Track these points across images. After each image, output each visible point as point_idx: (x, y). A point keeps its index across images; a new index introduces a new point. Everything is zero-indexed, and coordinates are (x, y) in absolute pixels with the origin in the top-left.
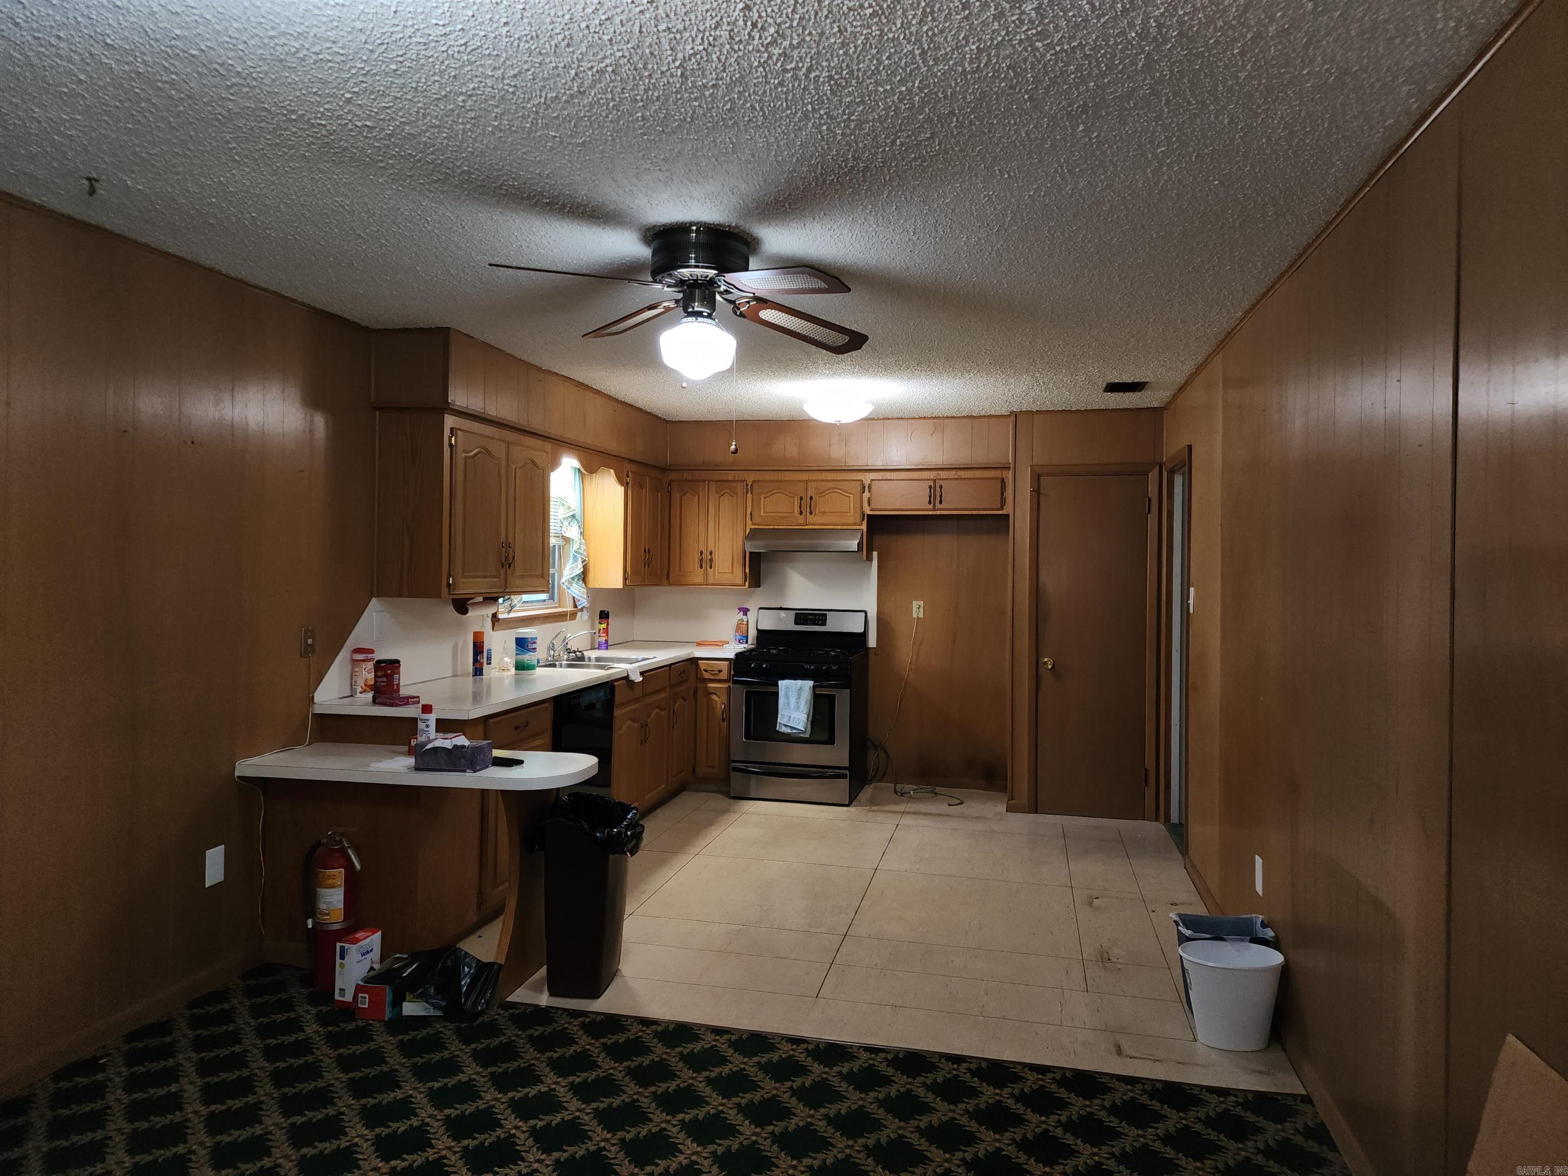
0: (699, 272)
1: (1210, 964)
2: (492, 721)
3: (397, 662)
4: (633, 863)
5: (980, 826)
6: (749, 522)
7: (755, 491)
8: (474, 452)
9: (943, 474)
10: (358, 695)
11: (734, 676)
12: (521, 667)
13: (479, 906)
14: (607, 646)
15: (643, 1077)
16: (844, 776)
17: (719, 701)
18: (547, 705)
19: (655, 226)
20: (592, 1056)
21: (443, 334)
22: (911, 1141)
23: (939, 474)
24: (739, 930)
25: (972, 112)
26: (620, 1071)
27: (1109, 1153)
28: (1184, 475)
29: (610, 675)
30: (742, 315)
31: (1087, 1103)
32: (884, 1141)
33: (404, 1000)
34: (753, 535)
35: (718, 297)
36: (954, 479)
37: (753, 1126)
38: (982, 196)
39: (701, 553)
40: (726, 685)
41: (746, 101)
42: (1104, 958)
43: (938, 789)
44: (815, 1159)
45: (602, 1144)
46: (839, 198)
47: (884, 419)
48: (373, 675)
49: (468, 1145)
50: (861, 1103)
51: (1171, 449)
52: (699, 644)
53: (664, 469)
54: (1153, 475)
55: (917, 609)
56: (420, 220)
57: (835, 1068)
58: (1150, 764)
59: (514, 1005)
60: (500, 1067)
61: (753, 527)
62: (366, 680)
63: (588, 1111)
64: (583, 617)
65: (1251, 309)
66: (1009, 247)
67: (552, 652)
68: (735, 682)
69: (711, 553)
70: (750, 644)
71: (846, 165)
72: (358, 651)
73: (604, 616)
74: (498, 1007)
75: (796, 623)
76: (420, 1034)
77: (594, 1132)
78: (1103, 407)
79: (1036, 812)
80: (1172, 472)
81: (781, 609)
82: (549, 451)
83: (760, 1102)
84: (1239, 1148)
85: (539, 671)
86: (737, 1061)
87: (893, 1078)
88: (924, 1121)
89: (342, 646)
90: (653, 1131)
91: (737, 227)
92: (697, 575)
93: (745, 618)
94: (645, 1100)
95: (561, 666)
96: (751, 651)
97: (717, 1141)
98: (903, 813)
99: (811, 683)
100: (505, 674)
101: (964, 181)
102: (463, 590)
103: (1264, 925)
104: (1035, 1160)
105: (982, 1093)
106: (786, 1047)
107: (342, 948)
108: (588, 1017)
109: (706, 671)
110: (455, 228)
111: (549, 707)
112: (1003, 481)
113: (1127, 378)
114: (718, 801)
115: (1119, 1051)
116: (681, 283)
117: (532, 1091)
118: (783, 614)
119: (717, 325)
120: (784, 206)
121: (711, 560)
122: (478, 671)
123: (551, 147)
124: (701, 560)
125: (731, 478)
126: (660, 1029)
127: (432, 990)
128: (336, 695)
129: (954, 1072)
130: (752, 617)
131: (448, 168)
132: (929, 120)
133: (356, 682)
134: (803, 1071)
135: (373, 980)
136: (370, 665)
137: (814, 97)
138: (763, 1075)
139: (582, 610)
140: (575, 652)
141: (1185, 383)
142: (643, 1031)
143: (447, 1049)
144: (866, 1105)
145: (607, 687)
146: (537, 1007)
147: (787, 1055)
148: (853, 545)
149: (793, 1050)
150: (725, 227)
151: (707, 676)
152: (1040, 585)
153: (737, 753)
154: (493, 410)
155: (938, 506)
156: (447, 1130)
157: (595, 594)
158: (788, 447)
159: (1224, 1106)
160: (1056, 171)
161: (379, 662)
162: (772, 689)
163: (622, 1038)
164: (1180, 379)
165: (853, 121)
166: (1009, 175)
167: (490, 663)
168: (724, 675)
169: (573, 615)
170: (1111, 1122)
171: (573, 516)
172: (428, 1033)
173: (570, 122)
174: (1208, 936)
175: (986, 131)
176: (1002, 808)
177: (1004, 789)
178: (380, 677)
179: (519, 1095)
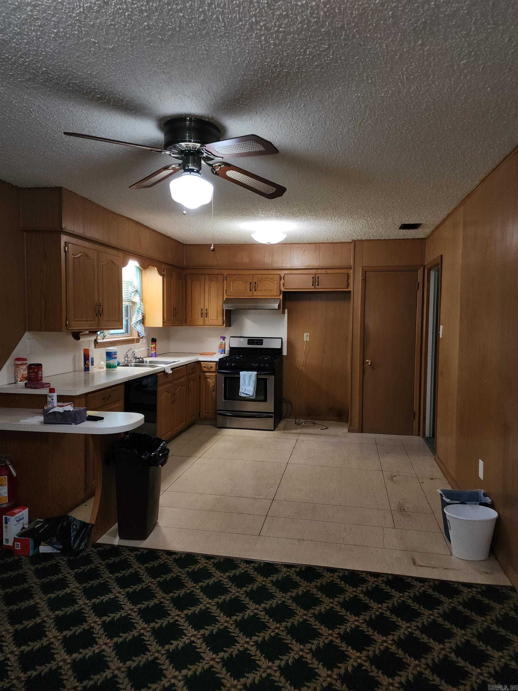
0: (191, 144)
1: (460, 518)
2: (90, 395)
3: (41, 365)
4: (164, 469)
5: (336, 440)
6: (225, 295)
7: (228, 279)
8: (79, 255)
9: (319, 271)
10: (19, 382)
11: (218, 370)
12: (109, 366)
13: (86, 489)
14: (156, 355)
15: (166, 587)
16: (271, 417)
17: (211, 382)
18: (121, 386)
19: (165, 117)
20: (140, 575)
21: (58, 190)
22: (310, 623)
23: (317, 271)
24: (220, 498)
25: (356, 26)
26: (155, 584)
27: (416, 626)
28: (435, 271)
29: (154, 370)
30: (216, 174)
31: (401, 595)
32: (296, 623)
33: (40, 544)
34: (227, 301)
35: (203, 162)
36: (324, 274)
37: (225, 617)
38: (354, 97)
39: (202, 310)
40: (214, 374)
41: (213, 13)
42: (401, 509)
43: (316, 422)
44: (259, 636)
45: (142, 631)
46: (272, 96)
47: (291, 244)
48: (26, 372)
49: (66, 635)
50: (283, 599)
51: (430, 257)
52: (201, 354)
53: (182, 268)
54: (420, 272)
55: (306, 337)
56: (26, 110)
57: (269, 578)
58: (416, 409)
59: (100, 545)
60: (89, 583)
61: (227, 297)
62: (23, 375)
63: (135, 610)
64: (143, 342)
65: (484, 180)
66: (364, 136)
67: (127, 359)
68: (219, 372)
69: (206, 310)
70: (227, 354)
71: (276, 70)
72: (18, 359)
73: (154, 341)
74: (92, 546)
75: (248, 344)
76: (48, 564)
77: (138, 623)
78: (397, 238)
79: (362, 432)
80: (429, 270)
81: (241, 337)
82: (122, 257)
83: (229, 601)
84: (482, 620)
85: (119, 368)
86: (218, 575)
87: (300, 583)
88: (317, 610)
89: (9, 357)
90: (170, 622)
91: (212, 118)
92: (200, 321)
93: (223, 341)
94: (167, 602)
95: (131, 366)
96: (226, 357)
97: (206, 627)
98: (300, 434)
99: (256, 373)
100: (102, 370)
101: (345, 85)
102: (76, 327)
103: (485, 495)
104: (377, 633)
105: (346, 591)
106: (243, 565)
107: (6, 518)
108: (139, 551)
109: (204, 367)
110: (48, 117)
111: (123, 387)
112: (348, 274)
113: (412, 222)
114: (210, 429)
115: (414, 563)
116: (181, 152)
117: (105, 598)
118: (242, 339)
119: (202, 177)
120: (239, 103)
121: (207, 314)
122: (87, 369)
123: (94, 51)
124: (202, 314)
125: (216, 273)
126: (177, 557)
127: (55, 540)
128: (6, 383)
129: (331, 578)
130: (227, 341)
131: (33, 69)
132: (327, 33)
133: (17, 375)
134: (252, 580)
135: (24, 534)
136: (25, 367)
137: (256, 9)
138: (231, 584)
139: (142, 338)
140: (139, 358)
141: (440, 224)
142: (168, 559)
143: (61, 573)
144: (286, 600)
145: (153, 377)
146: (112, 546)
147: (243, 571)
148: (276, 306)
149: (247, 567)
150: (206, 118)
151: (205, 369)
152: (366, 324)
153: (220, 406)
154: (89, 234)
155: (317, 287)
156: (56, 625)
157: (149, 330)
158: (244, 258)
159: (471, 594)
160: (399, 78)
161: (30, 365)
162: (236, 376)
163: (156, 563)
164: (438, 222)
165: (281, 32)
166: (372, 80)
167: (93, 365)
168: (214, 369)
169: (138, 341)
170: (415, 606)
171: (137, 291)
172: (52, 563)
173: (102, 29)
174: (458, 502)
175: (362, 43)
176: (346, 430)
177: (347, 421)
178: (31, 373)
179: (98, 601)
